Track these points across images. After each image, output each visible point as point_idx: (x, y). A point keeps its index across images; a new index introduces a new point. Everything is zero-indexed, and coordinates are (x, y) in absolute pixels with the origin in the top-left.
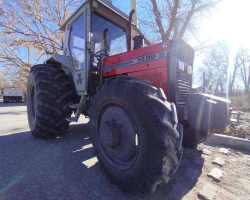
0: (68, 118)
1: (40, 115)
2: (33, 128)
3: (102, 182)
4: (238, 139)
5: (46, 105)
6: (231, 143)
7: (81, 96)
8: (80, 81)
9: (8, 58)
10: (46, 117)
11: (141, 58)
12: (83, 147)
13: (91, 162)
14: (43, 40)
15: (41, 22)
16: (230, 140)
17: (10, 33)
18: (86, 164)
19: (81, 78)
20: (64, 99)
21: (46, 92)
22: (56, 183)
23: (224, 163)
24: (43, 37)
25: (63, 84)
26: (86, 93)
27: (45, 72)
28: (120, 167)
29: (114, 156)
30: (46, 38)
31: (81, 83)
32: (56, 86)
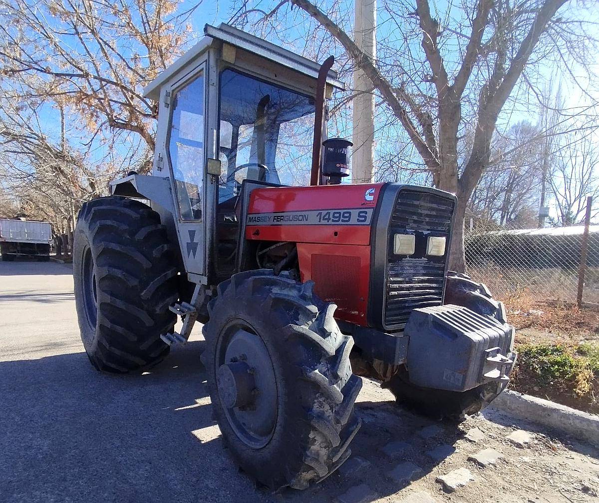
0: (165, 335)
1: (108, 324)
2: (92, 349)
3: (224, 470)
4: (573, 415)
5: (119, 303)
6: (554, 420)
7: (195, 284)
8: (192, 247)
9: (8, 134)
10: (119, 329)
11: (324, 213)
12: (197, 401)
13: (209, 434)
14: (102, 87)
15: (93, 32)
16: (555, 415)
17: (13, 71)
18: (199, 436)
19: (195, 241)
20: (158, 288)
21: (118, 273)
22: (143, 461)
23: (493, 461)
24: (101, 80)
25: (155, 253)
26: (205, 280)
27: (115, 224)
28: (253, 445)
29: (244, 424)
30: (109, 82)
31: (194, 255)
32: (140, 258)
